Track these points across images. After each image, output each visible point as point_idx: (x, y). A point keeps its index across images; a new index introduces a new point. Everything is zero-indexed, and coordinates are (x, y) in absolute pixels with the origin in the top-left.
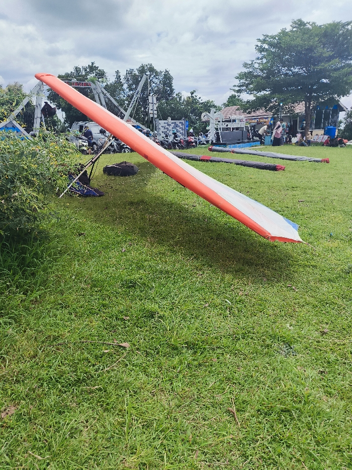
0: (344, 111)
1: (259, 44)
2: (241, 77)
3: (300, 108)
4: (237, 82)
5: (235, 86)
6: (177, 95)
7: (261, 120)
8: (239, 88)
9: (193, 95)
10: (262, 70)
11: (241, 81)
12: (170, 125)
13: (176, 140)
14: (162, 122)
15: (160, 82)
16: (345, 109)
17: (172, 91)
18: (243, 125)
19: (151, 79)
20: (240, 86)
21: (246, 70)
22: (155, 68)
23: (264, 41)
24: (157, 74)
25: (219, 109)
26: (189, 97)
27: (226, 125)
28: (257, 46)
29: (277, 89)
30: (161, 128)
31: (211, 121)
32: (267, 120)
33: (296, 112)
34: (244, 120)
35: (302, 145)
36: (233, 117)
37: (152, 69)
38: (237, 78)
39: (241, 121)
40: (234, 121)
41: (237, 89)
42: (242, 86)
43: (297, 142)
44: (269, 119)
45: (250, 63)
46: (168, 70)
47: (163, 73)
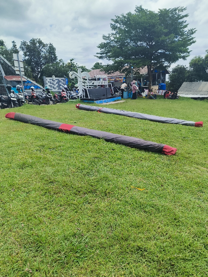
0: (169, 73)
1: (113, 23)
2: (102, 46)
3: (144, 71)
4: (99, 50)
5: (97, 53)
6: (59, 60)
7: (117, 79)
8: (101, 55)
9: (72, 62)
10: (116, 42)
11: (102, 50)
12: (55, 81)
13: (49, 95)
14: (48, 79)
15: (47, 52)
16: (169, 72)
17: (56, 58)
18: (106, 83)
19: (40, 49)
20: (101, 54)
21: (105, 42)
22: (43, 41)
23: (116, 21)
24: (44, 46)
25: (89, 71)
26: (69, 63)
27: (92, 83)
28: (112, 24)
29: (127, 57)
30: (48, 83)
31: (79, 80)
32: (121, 79)
33: (141, 73)
34: (107, 79)
35: (151, 98)
36: (98, 77)
37: (40, 42)
38: (99, 47)
39: (104, 79)
40: (99, 79)
41: (99, 55)
42: (103, 53)
43: (146, 96)
44: (123, 79)
45: (108, 36)
46: (51, 43)
47: (49, 45)
